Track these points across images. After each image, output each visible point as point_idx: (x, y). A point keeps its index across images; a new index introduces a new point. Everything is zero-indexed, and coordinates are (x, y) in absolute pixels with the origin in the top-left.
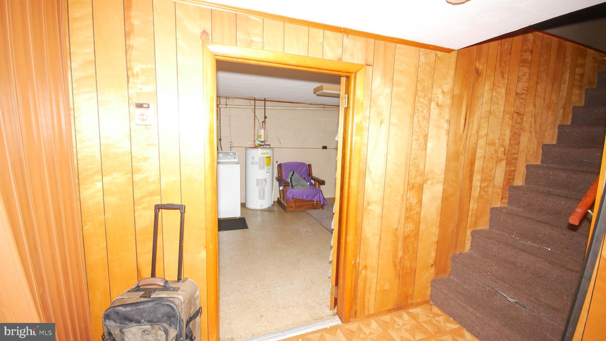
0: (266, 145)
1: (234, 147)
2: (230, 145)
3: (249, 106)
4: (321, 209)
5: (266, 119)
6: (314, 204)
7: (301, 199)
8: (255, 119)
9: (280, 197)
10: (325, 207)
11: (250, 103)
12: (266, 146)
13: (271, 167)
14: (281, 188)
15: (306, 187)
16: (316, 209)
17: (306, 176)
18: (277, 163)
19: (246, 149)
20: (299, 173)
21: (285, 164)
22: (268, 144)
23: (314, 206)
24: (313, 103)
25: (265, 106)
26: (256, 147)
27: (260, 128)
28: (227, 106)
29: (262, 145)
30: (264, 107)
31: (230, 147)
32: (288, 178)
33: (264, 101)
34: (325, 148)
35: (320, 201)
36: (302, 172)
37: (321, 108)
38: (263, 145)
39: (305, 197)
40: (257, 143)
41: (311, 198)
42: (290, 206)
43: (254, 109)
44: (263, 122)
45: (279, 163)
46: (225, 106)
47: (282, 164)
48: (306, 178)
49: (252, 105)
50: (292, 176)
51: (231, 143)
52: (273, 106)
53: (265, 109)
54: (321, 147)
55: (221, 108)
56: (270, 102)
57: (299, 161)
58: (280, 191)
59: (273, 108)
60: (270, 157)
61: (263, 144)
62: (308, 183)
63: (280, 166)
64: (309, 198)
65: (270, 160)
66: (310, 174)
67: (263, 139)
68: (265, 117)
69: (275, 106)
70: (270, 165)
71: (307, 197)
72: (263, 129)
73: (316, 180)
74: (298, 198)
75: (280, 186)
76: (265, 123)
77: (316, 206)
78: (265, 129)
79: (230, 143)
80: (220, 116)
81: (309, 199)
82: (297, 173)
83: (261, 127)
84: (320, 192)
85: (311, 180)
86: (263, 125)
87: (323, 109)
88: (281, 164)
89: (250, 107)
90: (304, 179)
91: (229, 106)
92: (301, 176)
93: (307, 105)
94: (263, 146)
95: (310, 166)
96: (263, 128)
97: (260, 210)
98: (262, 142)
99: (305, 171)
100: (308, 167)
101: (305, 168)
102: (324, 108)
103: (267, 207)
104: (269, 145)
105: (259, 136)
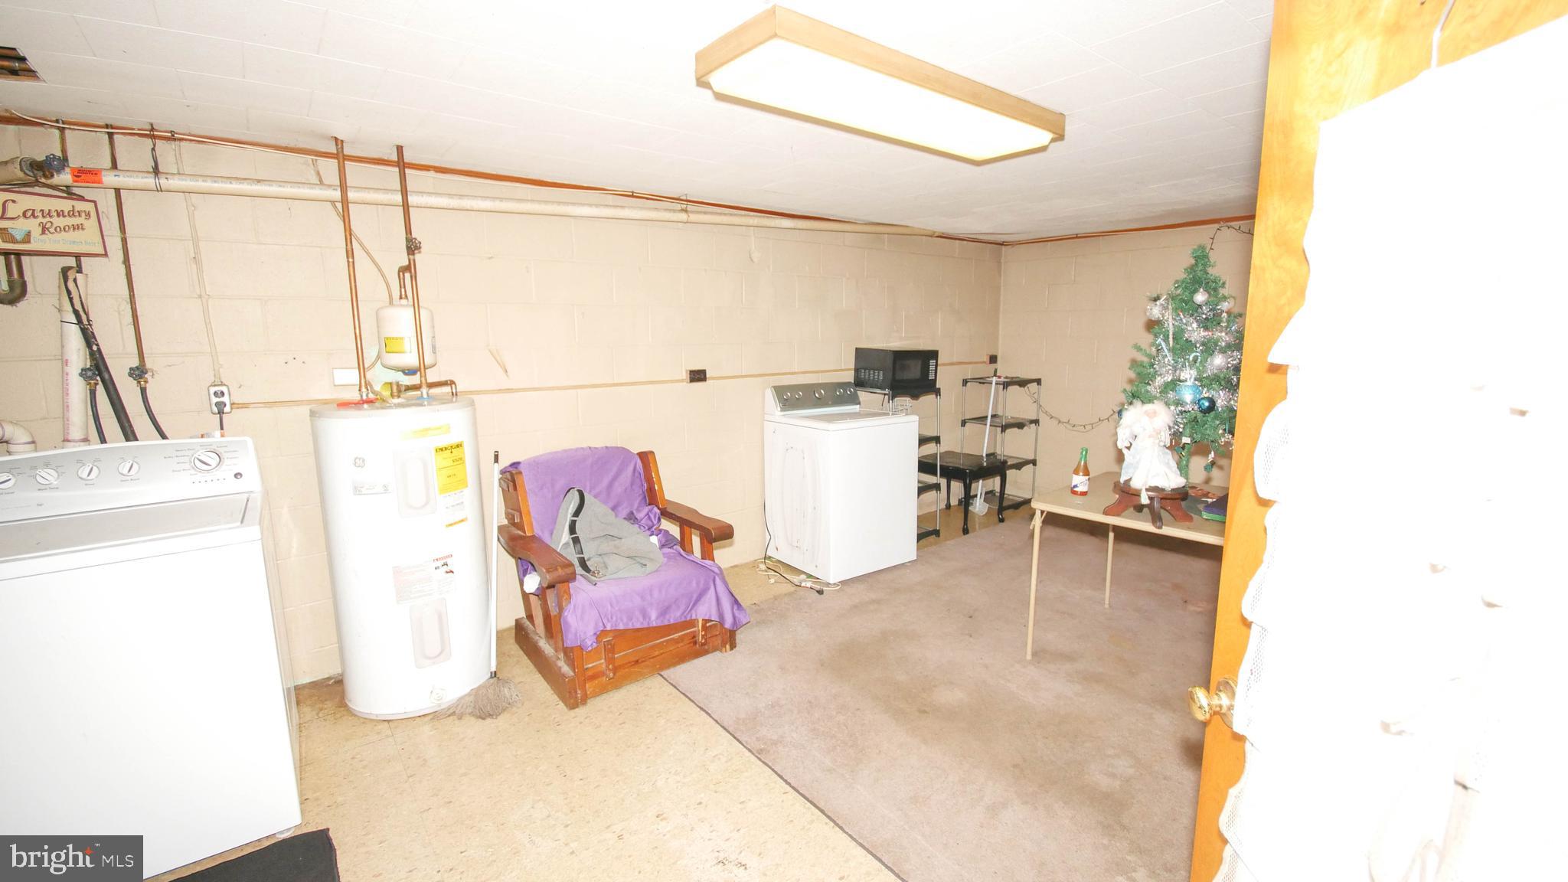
0: (431, 385)
1: (244, 406)
2: (215, 400)
3: (311, 185)
4: (728, 646)
5: (418, 257)
6: (694, 636)
7: (638, 626)
8: (350, 254)
9: (530, 617)
10: (740, 636)
11: (318, 173)
12: (435, 391)
13: (469, 495)
14: (532, 583)
15: (650, 567)
16: (706, 652)
17: (636, 505)
18: (496, 460)
19: (313, 414)
20: (605, 496)
21: (536, 464)
22: (443, 379)
23: (695, 643)
24: (639, 189)
25: (404, 192)
26: (368, 401)
27: (391, 302)
28: (163, 181)
29: (409, 388)
30: (398, 198)
31: (215, 410)
32: (558, 526)
33: (397, 169)
34: (698, 376)
35: (721, 615)
36: (618, 488)
37: (674, 211)
38: (416, 388)
39: (654, 615)
40: (380, 377)
41: (678, 614)
42: (590, 673)
43: (339, 206)
44: (404, 270)
45: (505, 462)
46: (150, 181)
47: (521, 468)
48: (639, 516)
49: (326, 182)
50: (577, 513)
51: (222, 384)
52: (450, 195)
53: (406, 207)
54: (685, 376)
55: (123, 193)
56: (432, 173)
57: (599, 443)
58: (526, 596)
59: (455, 203)
60: (459, 446)
61: (415, 380)
62: (654, 539)
63: (512, 477)
64: (674, 617)
65: (460, 460)
66: (652, 495)
67: (411, 360)
68: (413, 247)
69: (461, 196)
70: (464, 483)
71: (663, 613)
72: (407, 306)
73: (687, 522)
74: (621, 627)
75: (523, 573)
76: (414, 278)
77: (703, 644)
78: (416, 306)
79: (213, 390)
80: (124, 241)
81: (672, 622)
82: (596, 497)
83: (396, 294)
84: (717, 579)
85: (659, 520)
86: (402, 285)
87: (683, 216)
88: (515, 465)
89: (317, 192)
90: (631, 518)
91: (174, 183)
92: (614, 509)
93: (611, 199)
94: (417, 393)
95: (646, 457)
96: (404, 302)
97: (435, 716)
98: (410, 372)
99: (632, 484)
100: (639, 461)
101: (631, 468)
102: (685, 211)
103: (467, 690)
104: (452, 383)
105: (388, 344)
